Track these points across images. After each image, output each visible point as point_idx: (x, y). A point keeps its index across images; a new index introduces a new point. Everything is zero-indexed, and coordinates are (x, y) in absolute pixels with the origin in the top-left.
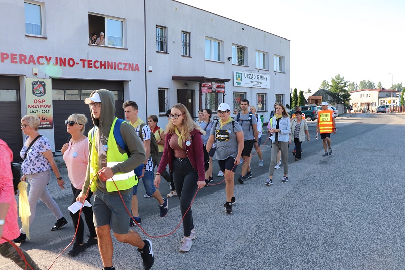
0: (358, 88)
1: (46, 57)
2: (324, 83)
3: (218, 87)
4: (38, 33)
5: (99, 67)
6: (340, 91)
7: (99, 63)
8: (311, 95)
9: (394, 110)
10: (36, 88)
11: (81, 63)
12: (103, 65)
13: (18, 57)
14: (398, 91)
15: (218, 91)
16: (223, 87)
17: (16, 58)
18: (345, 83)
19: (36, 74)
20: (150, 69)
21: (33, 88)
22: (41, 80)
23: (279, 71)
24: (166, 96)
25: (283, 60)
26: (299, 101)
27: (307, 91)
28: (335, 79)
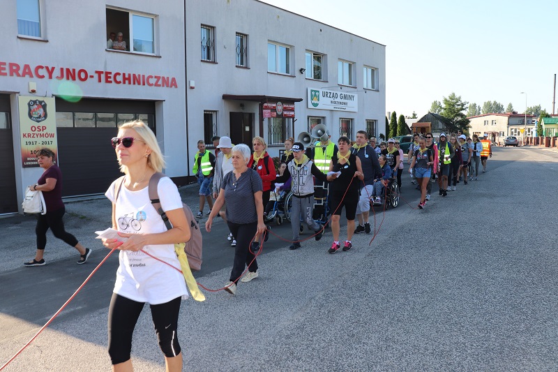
0: (481, 112)
1: (47, 68)
2: (436, 105)
3: (285, 109)
4: (34, 33)
5: (122, 81)
6: (454, 117)
7: (122, 76)
8: (415, 121)
9: (528, 142)
10: (34, 111)
11: (96, 76)
12: (126, 79)
13: (7, 67)
14: (535, 116)
15: (285, 115)
16: (293, 110)
17: (4, 69)
18: (463, 105)
19: (33, 91)
20: (192, 85)
21: (30, 110)
22: (41, 99)
23: (370, 87)
24: (214, 122)
25: (377, 73)
26: (398, 129)
27: (412, 116)
28: (448, 99)
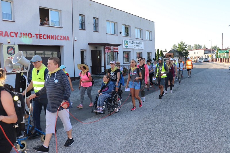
0: (193, 48)
1: (15, 33)
2: (174, 46)
3: (114, 49)
4: (10, 18)
5: (46, 38)
6: (183, 50)
7: (46, 36)
8: (167, 53)
9: (212, 60)
10: (9, 51)
11: (35, 36)
12: (48, 37)
14: (215, 50)
15: (114, 51)
16: (117, 49)
18: (186, 46)
20: (76, 39)
21: (8, 50)
22: (12, 46)
23: (148, 39)
24: (85, 54)
25: (151, 33)
27: (165, 51)
28: (180, 43)
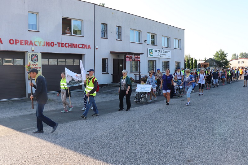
0: (238, 57)
1: (39, 42)
3: (136, 58)
5: (68, 46)
6: (221, 60)
7: (68, 44)
10: (33, 58)
11: (58, 44)
12: (70, 46)
13: (24, 42)
15: (136, 60)
16: (139, 58)
17: (23, 42)
18: (225, 55)
19: (33, 51)
20: (97, 48)
22: (36, 54)
23: (177, 48)
24: (106, 63)
26: (194, 66)
28: (218, 52)
